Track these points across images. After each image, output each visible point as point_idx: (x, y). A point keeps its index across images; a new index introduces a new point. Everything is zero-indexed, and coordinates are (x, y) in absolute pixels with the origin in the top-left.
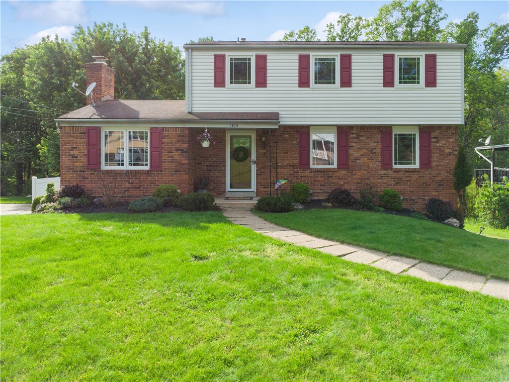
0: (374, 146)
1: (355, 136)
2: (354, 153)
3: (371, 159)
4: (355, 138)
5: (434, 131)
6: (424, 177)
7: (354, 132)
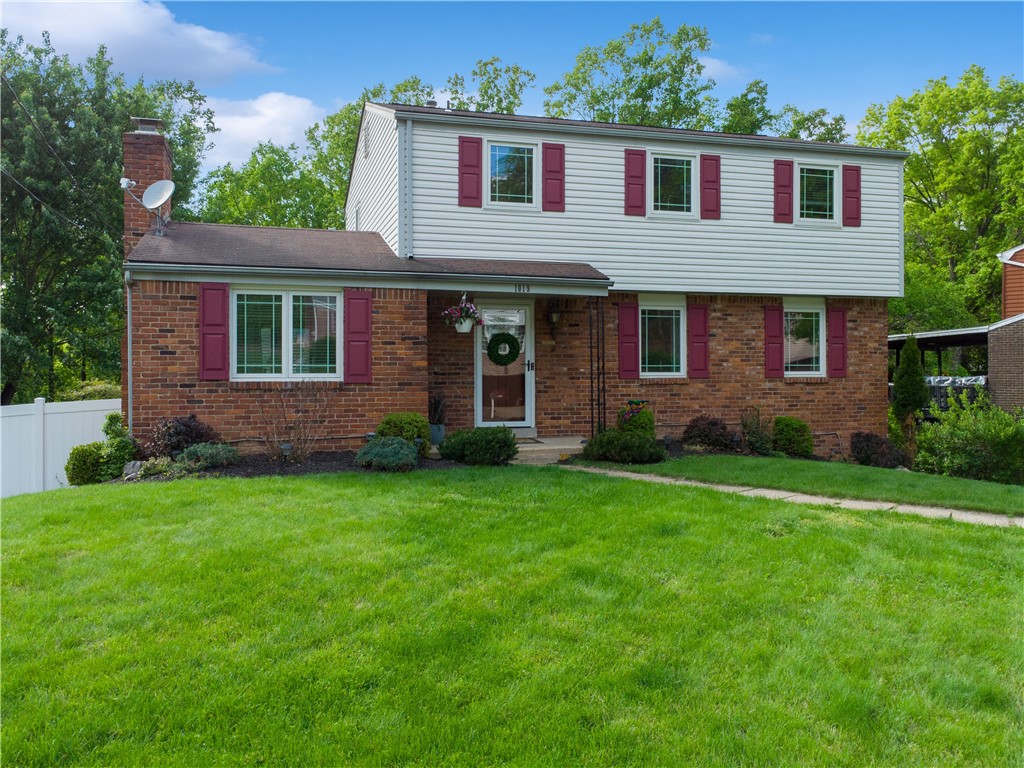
0: (753, 335)
1: (718, 314)
2: (718, 348)
3: (746, 360)
4: (719, 319)
5: (851, 309)
6: (834, 393)
7: (718, 306)
